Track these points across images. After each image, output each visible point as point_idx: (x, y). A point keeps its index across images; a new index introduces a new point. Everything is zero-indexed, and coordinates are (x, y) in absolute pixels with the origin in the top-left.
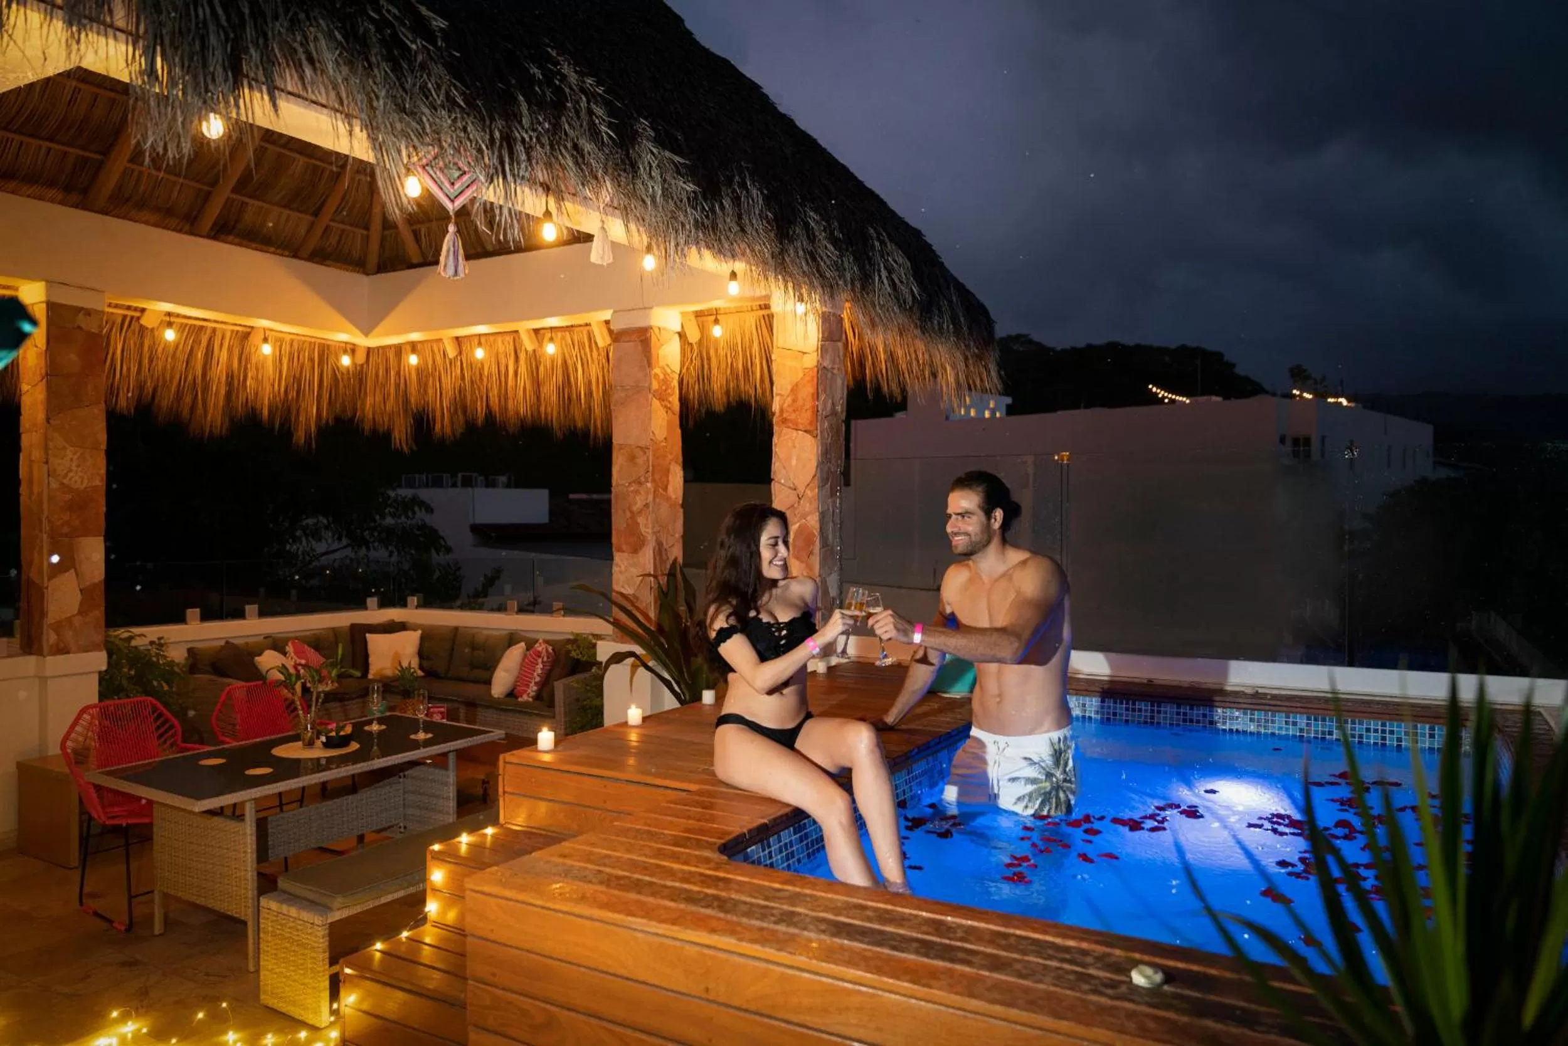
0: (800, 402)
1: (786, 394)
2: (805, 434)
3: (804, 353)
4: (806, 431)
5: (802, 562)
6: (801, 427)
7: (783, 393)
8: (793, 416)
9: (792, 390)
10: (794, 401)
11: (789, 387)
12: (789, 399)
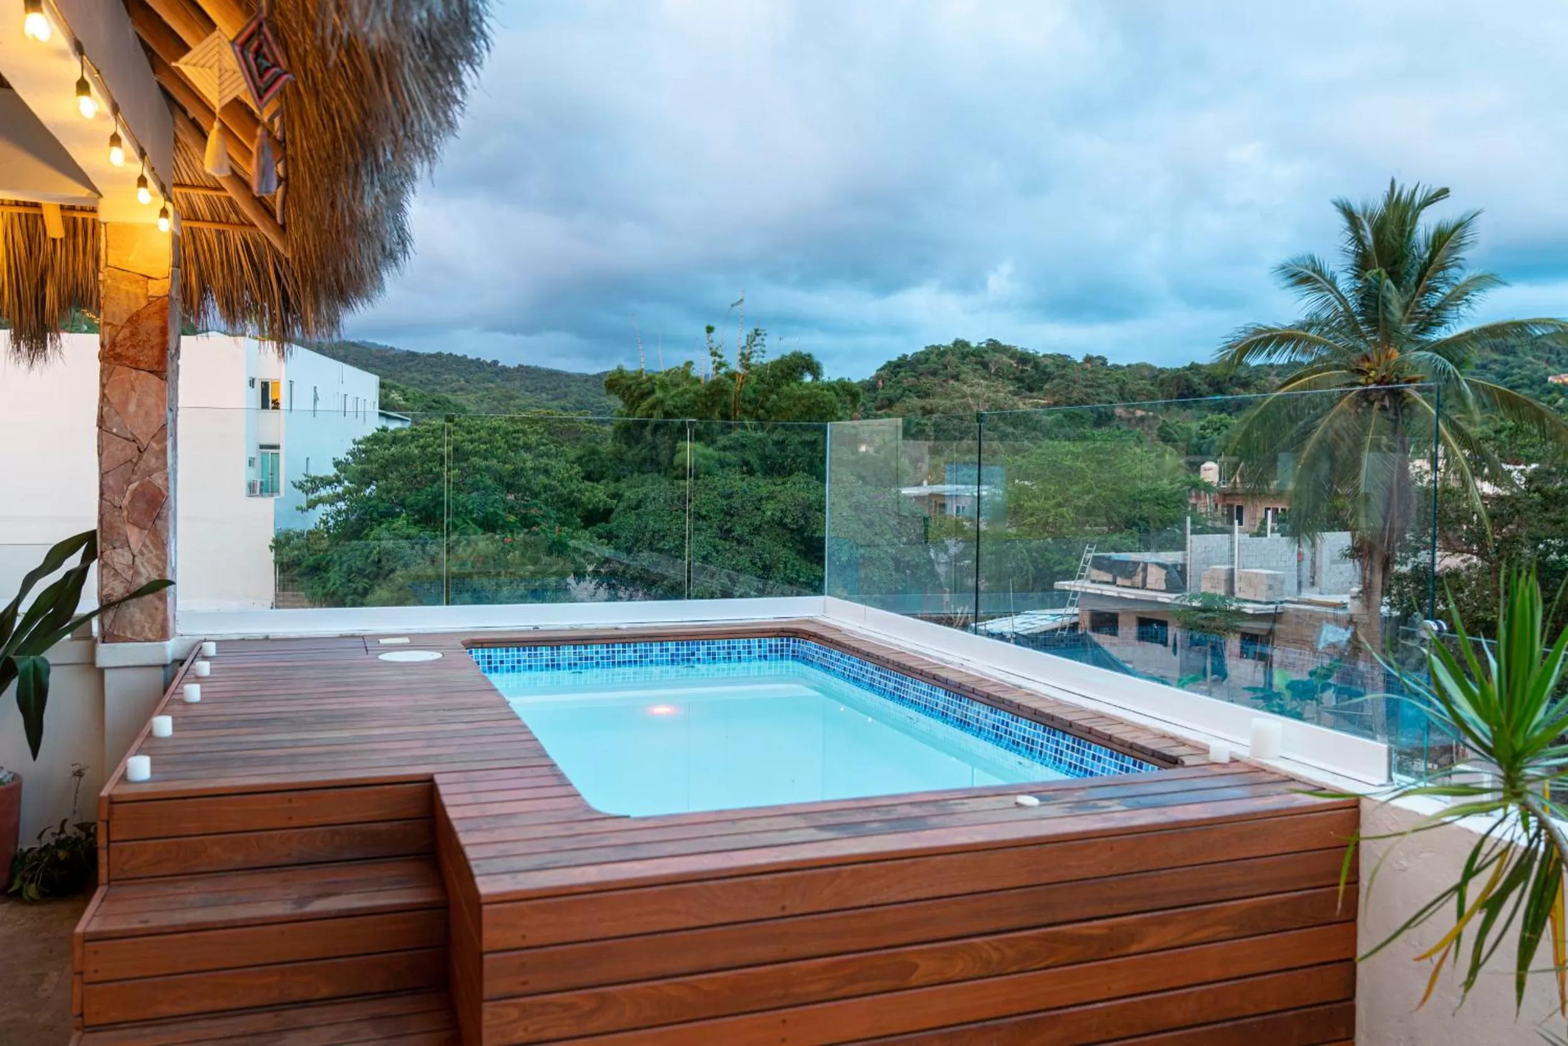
0: (143, 336)
1: (120, 324)
2: (151, 376)
3: (149, 278)
4: (150, 372)
5: (142, 528)
6: (142, 366)
7: (115, 323)
8: (132, 352)
9: (130, 320)
10: (132, 334)
11: (126, 317)
12: (126, 332)
